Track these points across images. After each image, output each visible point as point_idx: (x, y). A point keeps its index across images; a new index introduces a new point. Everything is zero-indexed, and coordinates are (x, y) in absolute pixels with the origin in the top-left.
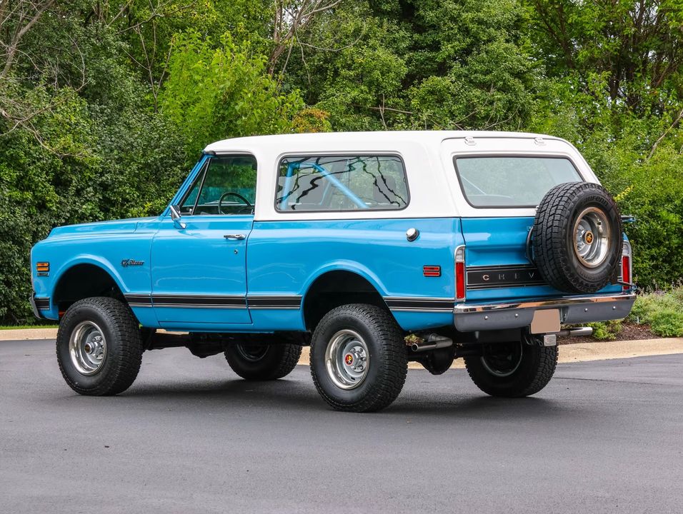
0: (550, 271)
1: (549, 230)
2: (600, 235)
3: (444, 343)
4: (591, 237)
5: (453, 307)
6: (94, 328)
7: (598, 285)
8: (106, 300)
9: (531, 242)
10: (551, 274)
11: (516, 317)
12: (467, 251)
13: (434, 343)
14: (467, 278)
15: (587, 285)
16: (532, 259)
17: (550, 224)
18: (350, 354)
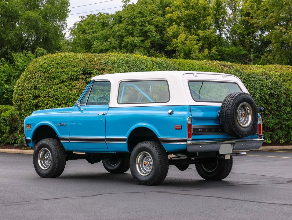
0: (227, 128)
1: (227, 111)
2: (248, 114)
3: (184, 157)
4: (244, 114)
5: (186, 142)
6: (47, 151)
7: (247, 134)
8: (52, 140)
9: (219, 116)
10: (228, 129)
11: (213, 147)
12: (192, 119)
13: (179, 157)
14: (193, 130)
15: (242, 134)
16: (220, 123)
17: (227, 109)
18: (145, 161)
